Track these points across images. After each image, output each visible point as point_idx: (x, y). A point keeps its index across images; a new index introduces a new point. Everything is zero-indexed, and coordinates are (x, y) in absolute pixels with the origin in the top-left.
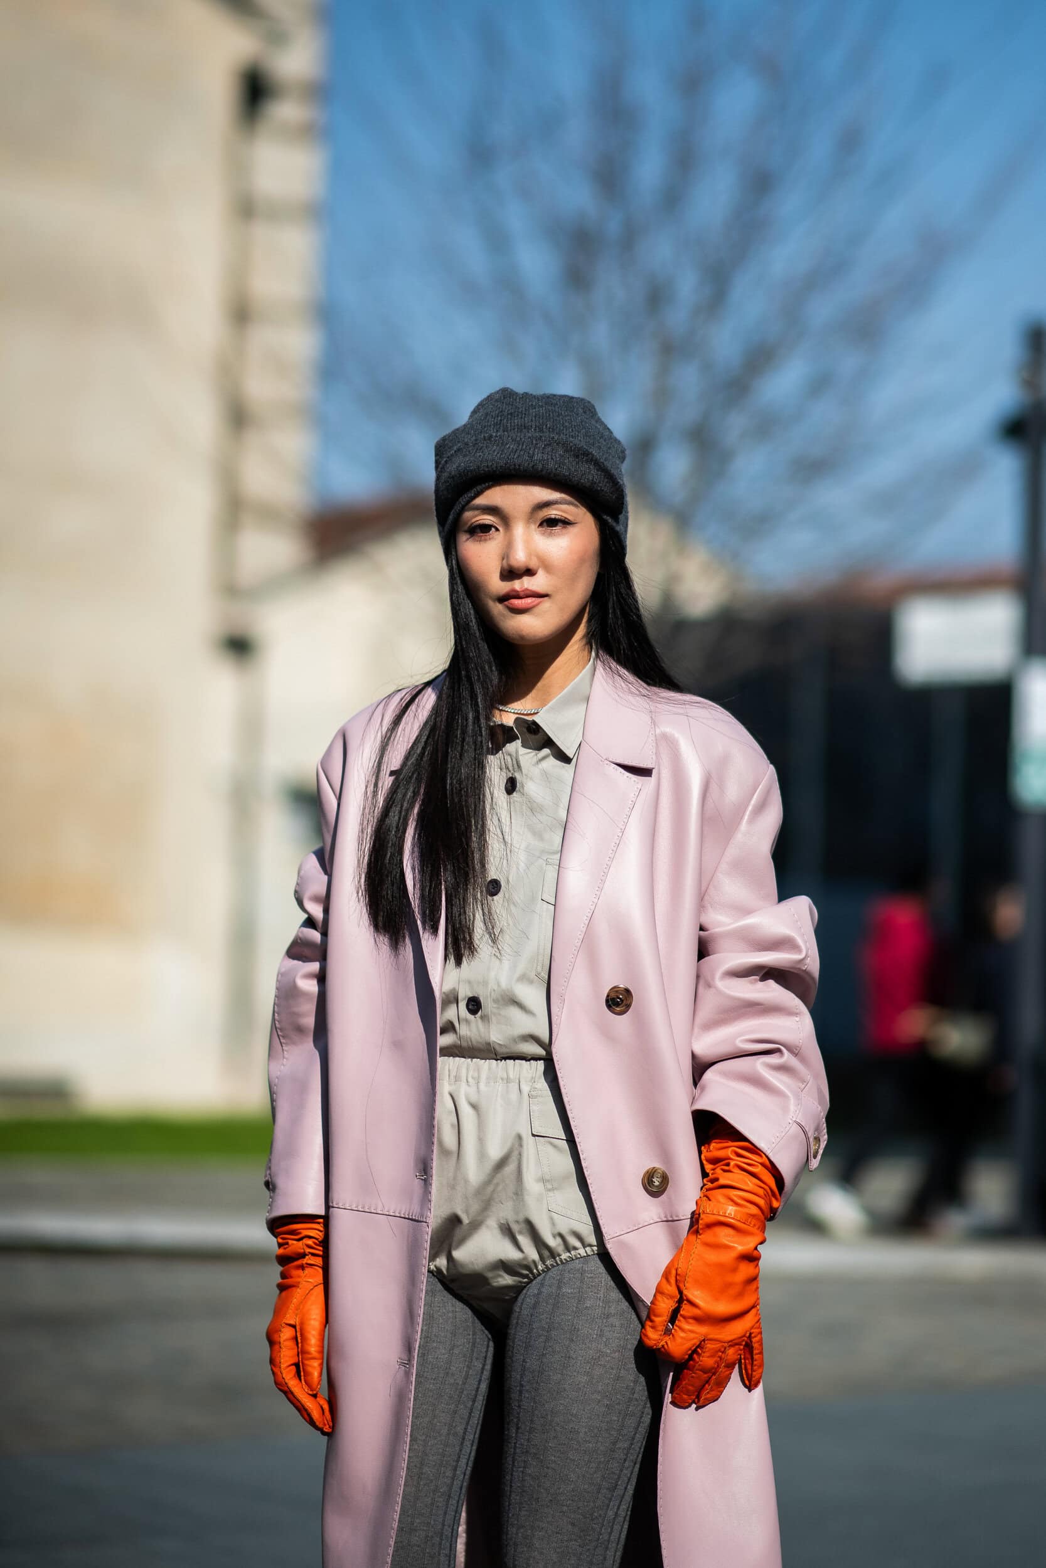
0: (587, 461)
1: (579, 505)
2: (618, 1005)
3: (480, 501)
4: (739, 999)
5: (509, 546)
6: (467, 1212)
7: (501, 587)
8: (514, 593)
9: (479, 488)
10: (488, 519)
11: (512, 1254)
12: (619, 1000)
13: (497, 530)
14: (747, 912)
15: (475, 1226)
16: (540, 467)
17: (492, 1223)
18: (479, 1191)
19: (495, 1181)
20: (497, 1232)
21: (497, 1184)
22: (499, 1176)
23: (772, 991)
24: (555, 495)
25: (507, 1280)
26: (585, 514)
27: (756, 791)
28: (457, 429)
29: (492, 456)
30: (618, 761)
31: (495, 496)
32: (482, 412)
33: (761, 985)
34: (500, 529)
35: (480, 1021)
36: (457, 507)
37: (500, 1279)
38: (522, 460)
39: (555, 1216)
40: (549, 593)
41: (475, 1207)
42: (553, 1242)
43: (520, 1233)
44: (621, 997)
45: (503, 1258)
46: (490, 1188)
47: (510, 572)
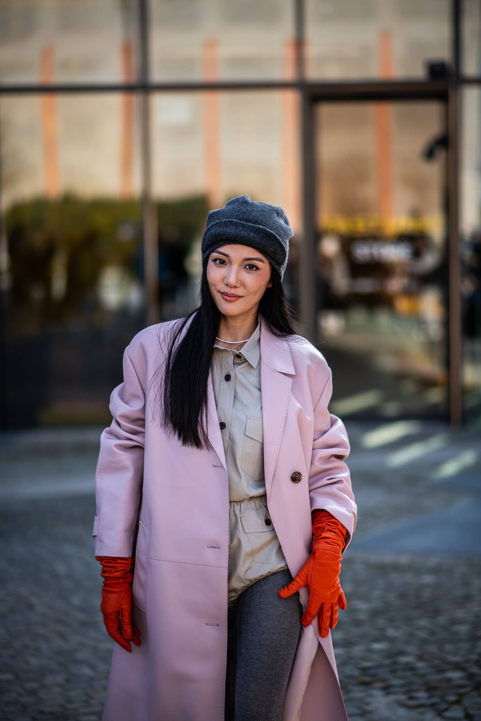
2: (296, 480)
3: (221, 249)
5: (229, 274)
8: (227, 293)
12: (296, 478)
30: (279, 371)
34: (227, 264)
36: (211, 249)
44: (297, 477)
47: (227, 285)
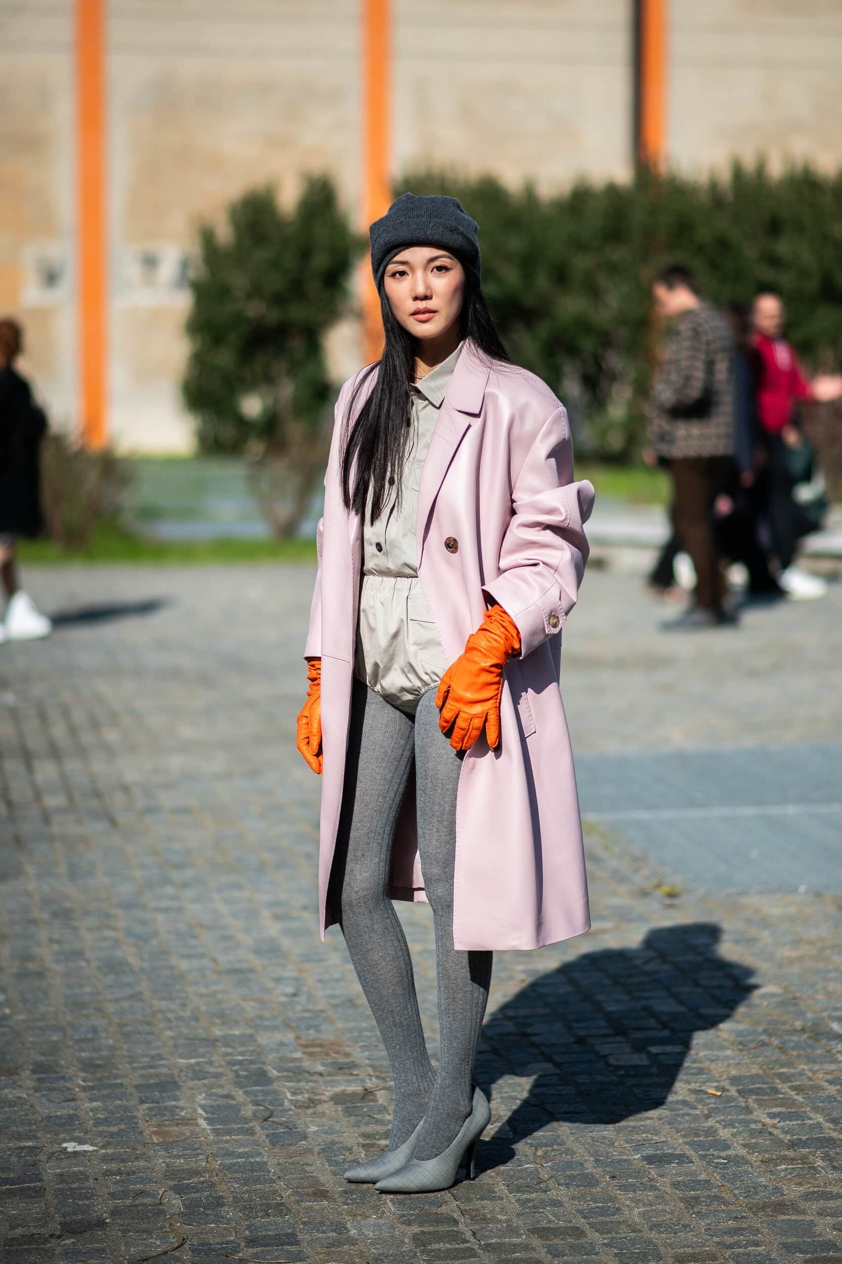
0: (457, 234)
1: (453, 257)
2: (451, 547)
3: (397, 258)
4: (526, 540)
5: (414, 283)
6: (382, 662)
7: (412, 306)
8: (418, 310)
9: (396, 251)
10: (401, 268)
11: (407, 684)
12: (451, 544)
13: (408, 274)
14: (537, 492)
15: (388, 668)
16: (430, 238)
17: (396, 666)
18: (386, 650)
19: (394, 645)
20: (399, 672)
21: (396, 646)
22: (395, 642)
23: (549, 536)
24: (441, 253)
25: (409, 697)
26: (456, 264)
27: (545, 423)
28: (382, 218)
29: (404, 234)
30: (460, 410)
31: (407, 255)
32: (396, 208)
33: (543, 532)
34: (409, 273)
35: (383, 557)
36: (384, 263)
37: (405, 697)
38: (420, 235)
39: (424, 663)
40: (438, 310)
41: (386, 659)
42: (425, 678)
43: (409, 672)
45: (403, 686)
46: (392, 649)
47: (416, 298)
